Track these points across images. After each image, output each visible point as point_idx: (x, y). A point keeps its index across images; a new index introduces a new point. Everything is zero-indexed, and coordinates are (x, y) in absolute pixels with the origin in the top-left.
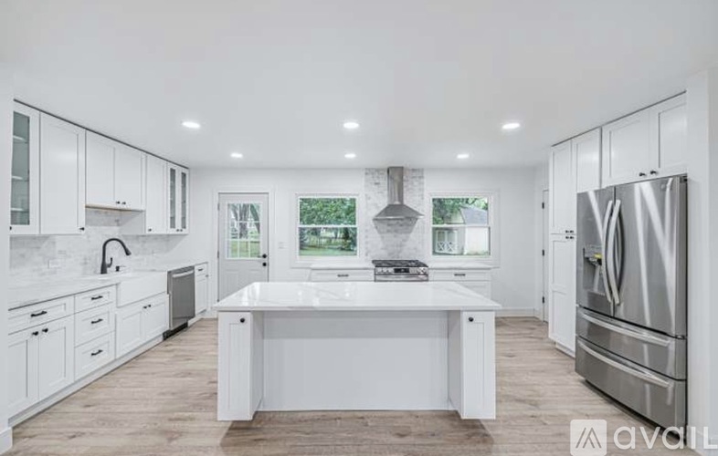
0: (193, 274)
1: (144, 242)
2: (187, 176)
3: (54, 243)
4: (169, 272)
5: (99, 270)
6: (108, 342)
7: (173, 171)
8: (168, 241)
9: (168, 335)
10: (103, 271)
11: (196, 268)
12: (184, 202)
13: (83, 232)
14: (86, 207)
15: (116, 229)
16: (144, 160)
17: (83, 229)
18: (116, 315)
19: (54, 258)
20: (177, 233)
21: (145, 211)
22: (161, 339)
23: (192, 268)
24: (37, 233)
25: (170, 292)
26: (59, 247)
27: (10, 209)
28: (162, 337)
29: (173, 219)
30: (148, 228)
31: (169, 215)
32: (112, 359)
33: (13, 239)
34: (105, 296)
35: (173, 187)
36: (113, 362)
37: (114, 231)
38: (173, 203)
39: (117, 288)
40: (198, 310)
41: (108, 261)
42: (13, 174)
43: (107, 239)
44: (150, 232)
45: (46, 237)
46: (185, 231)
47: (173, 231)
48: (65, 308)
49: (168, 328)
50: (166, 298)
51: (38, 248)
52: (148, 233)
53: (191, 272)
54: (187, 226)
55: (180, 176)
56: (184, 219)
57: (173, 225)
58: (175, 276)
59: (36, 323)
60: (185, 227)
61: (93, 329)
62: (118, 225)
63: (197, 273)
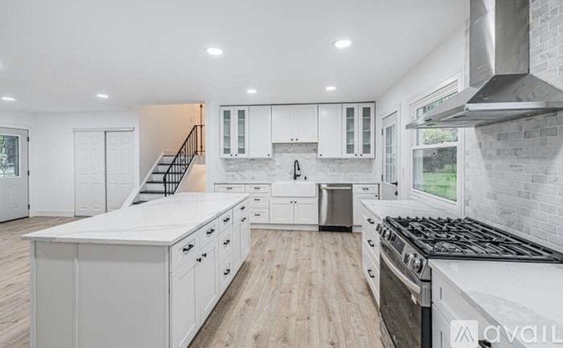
4: (318, 184)
6: (264, 212)
9: (324, 230)
10: (295, 178)
12: (368, 131)
14: (274, 144)
17: (269, 155)
18: (269, 200)
20: (355, 157)
21: (318, 143)
23: (348, 185)
24: (248, 157)
30: (319, 154)
31: (346, 144)
34: (262, 189)
39: (271, 186)
41: (297, 173)
47: (350, 156)
49: (317, 223)
50: (315, 201)
52: (320, 157)
55: (361, 110)
61: (256, 203)
63: (359, 191)
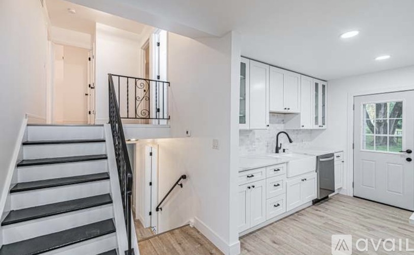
0: (333, 159)
1: (297, 134)
2: (326, 87)
3: (254, 133)
4: (317, 157)
5: (274, 151)
6: (282, 200)
7: (317, 85)
8: (311, 133)
9: (316, 202)
10: (277, 152)
11: (336, 155)
12: (324, 105)
13: (268, 128)
14: (270, 113)
15: (282, 125)
16: (299, 79)
17: (268, 126)
18: (286, 183)
19: (254, 142)
20: (319, 128)
21: (300, 113)
22: (311, 204)
23: (332, 155)
24: (248, 128)
25: (318, 172)
26: (256, 136)
27: (239, 115)
28: (312, 202)
29: (316, 118)
30: (301, 125)
31: (314, 116)
32: (285, 211)
33: (240, 131)
34: (281, 169)
35: (317, 96)
36: (284, 213)
37: (281, 127)
38: (317, 107)
39: (287, 165)
40: (337, 187)
41: (279, 146)
42: (240, 97)
43: (279, 132)
44: (303, 128)
45: (251, 131)
46: (324, 127)
47: (317, 127)
48: (262, 174)
49: (316, 198)
50: (315, 175)
51: (248, 136)
52: (302, 128)
53: (332, 158)
54: (326, 123)
55: (321, 87)
56: (323, 118)
57: (317, 122)
58: (321, 160)
59: (249, 182)
60: (324, 124)
61: (275, 189)
62: (284, 123)
63: (336, 159)
